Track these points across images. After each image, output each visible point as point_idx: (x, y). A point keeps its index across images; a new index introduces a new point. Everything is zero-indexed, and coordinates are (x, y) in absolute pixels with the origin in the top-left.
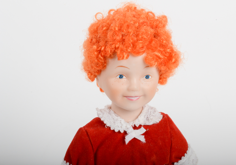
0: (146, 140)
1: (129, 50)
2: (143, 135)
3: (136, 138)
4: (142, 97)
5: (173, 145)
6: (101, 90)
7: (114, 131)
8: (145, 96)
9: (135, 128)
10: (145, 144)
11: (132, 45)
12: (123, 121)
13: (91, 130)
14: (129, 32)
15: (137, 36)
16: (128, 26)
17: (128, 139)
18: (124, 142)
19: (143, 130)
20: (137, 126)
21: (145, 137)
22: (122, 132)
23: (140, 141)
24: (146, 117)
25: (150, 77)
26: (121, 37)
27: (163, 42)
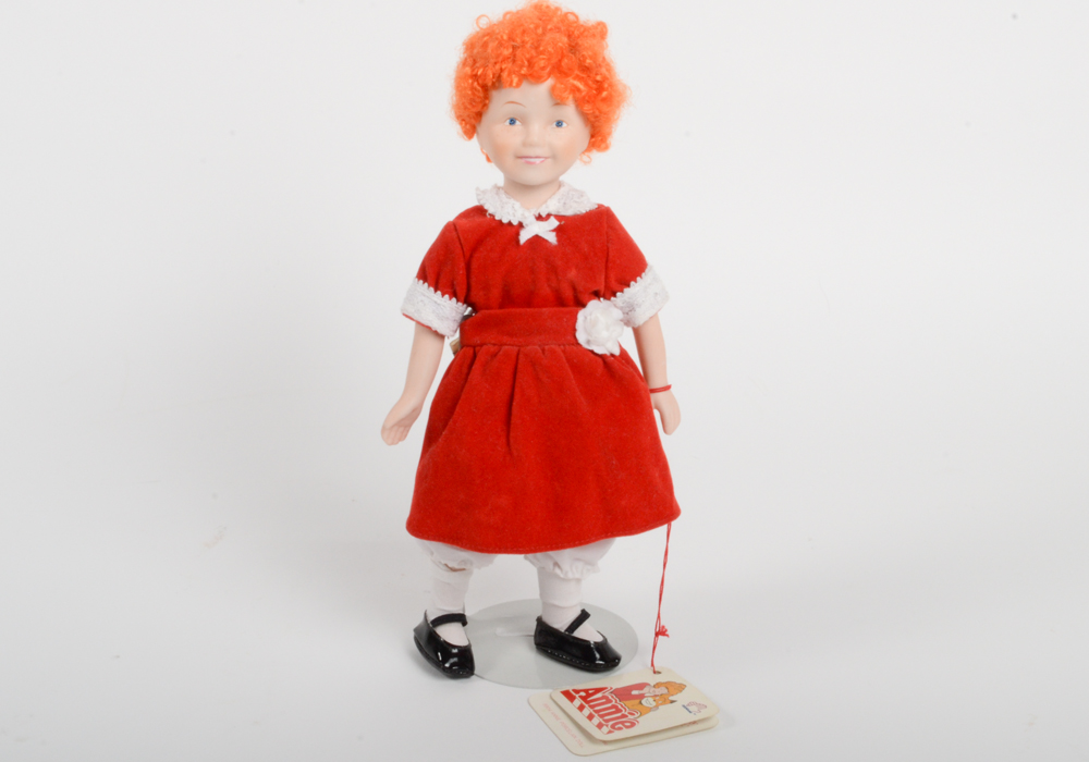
0: (559, 241)
1: (523, 72)
2: (553, 231)
3: (540, 235)
4: (549, 160)
5: (611, 254)
6: (488, 160)
7: (500, 221)
8: (554, 157)
9: (539, 218)
10: (555, 247)
11: (526, 63)
12: (517, 205)
13: (464, 221)
14: (523, 42)
15: (537, 48)
16: (524, 32)
17: (524, 237)
18: (518, 241)
19: (554, 223)
20: (544, 215)
21: (557, 236)
22: (515, 223)
23: (546, 241)
24: (562, 202)
25: (564, 125)
26: (511, 50)
27: (584, 61)
